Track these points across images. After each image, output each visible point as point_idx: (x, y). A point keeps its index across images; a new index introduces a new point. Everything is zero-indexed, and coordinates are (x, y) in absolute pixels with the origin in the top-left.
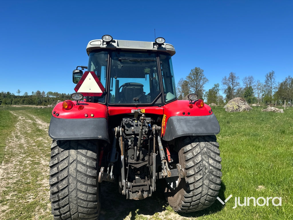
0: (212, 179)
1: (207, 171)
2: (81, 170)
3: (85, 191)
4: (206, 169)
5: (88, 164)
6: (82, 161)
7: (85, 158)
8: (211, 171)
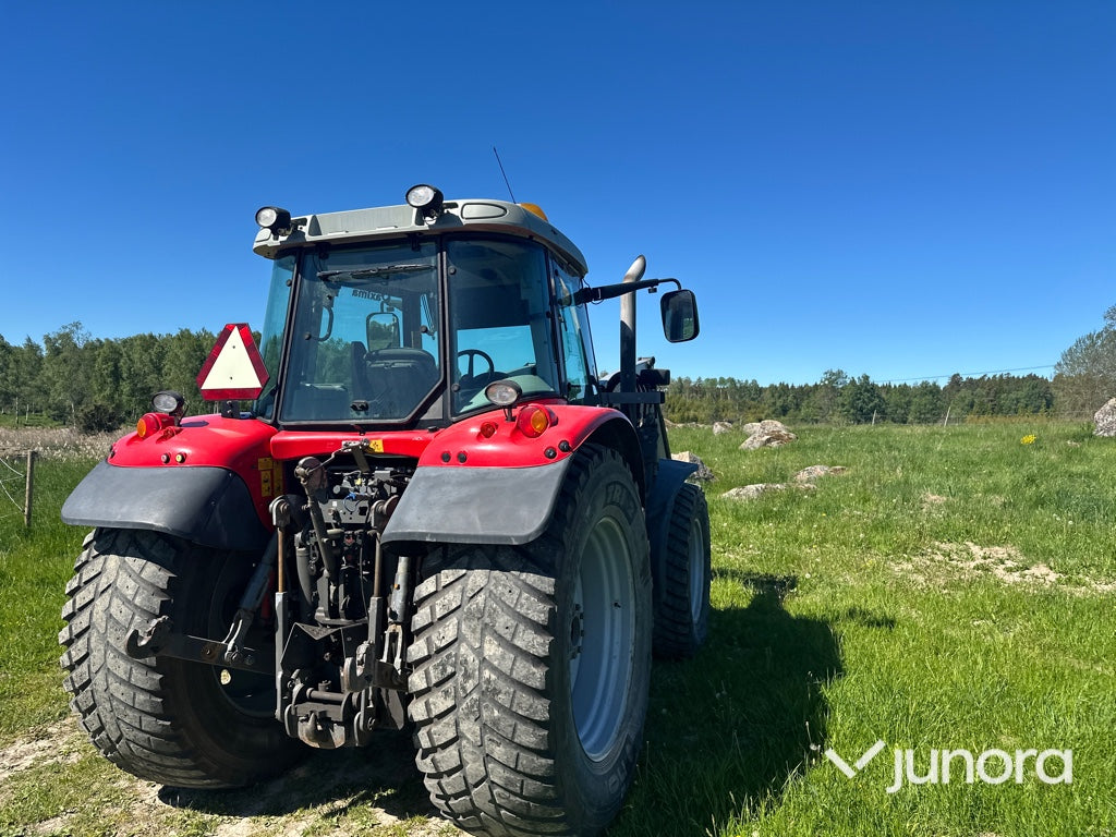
0: (495, 722)
1: (470, 685)
2: (119, 617)
3: (124, 677)
4: (467, 676)
5: (138, 601)
6: (125, 591)
7: (133, 583)
8: (487, 688)
